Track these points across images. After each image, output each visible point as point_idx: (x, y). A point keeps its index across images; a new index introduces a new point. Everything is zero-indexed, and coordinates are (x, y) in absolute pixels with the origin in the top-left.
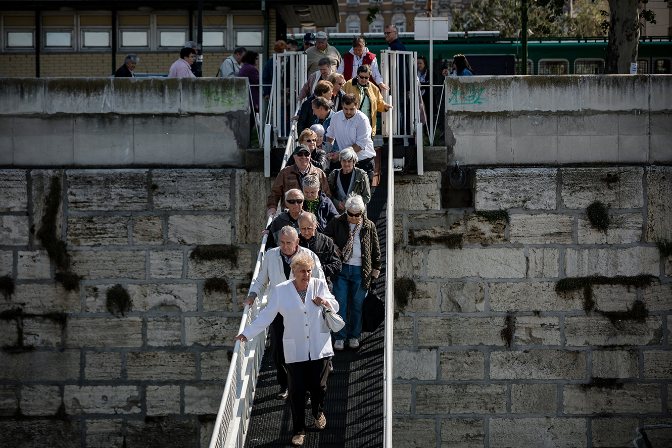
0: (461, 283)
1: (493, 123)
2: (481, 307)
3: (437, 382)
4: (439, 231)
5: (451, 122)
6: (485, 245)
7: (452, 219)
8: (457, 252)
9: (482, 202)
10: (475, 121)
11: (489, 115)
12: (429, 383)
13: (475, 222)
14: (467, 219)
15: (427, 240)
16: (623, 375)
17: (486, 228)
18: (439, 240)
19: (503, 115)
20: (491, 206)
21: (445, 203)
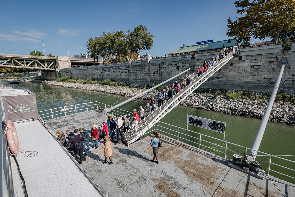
0: (240, 66)
2: (242, 68)
4: (238, 62)
9: (243, 59)
11: (245, 51)
12: (236, 75)
14: (241, 61)
16: (256, 74)
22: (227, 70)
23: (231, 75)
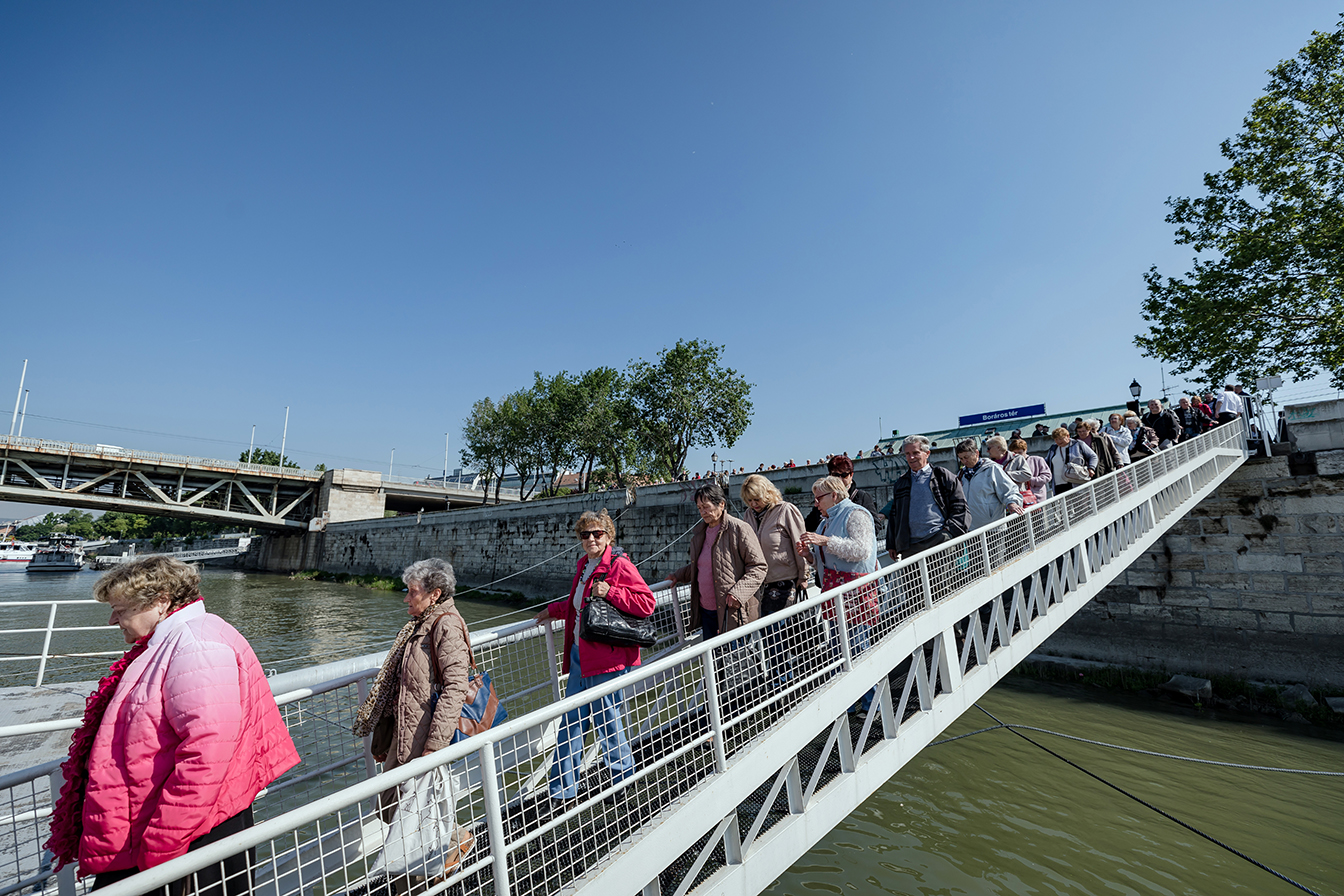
0: (1315, 517)
1: (1326, 426)
2: (1333, 530)
3: (1304, 574)
4: (1291, 488)
5: (1291, 429)
6: (1330, 494)
7: (1301, 481)
8: (1307, 499)
9: (1322, 470)
10: (1311, 427)
11: (1321, 422)
12: (1298, 574)
13: (1320, 482)
14: (1312, 481)
15: (1283, 494)
17: (1330, 485)
18: (1291, 493)
19: (1334, 421)
20: (1332, 472)
21: (1293, 473)
22: (1221, 538)
23: (1258, 573)
